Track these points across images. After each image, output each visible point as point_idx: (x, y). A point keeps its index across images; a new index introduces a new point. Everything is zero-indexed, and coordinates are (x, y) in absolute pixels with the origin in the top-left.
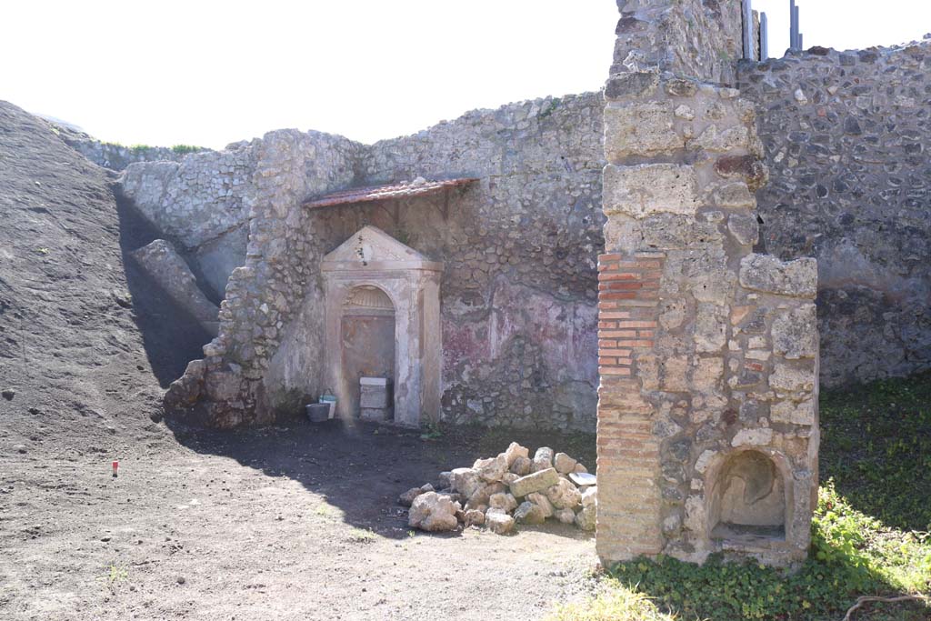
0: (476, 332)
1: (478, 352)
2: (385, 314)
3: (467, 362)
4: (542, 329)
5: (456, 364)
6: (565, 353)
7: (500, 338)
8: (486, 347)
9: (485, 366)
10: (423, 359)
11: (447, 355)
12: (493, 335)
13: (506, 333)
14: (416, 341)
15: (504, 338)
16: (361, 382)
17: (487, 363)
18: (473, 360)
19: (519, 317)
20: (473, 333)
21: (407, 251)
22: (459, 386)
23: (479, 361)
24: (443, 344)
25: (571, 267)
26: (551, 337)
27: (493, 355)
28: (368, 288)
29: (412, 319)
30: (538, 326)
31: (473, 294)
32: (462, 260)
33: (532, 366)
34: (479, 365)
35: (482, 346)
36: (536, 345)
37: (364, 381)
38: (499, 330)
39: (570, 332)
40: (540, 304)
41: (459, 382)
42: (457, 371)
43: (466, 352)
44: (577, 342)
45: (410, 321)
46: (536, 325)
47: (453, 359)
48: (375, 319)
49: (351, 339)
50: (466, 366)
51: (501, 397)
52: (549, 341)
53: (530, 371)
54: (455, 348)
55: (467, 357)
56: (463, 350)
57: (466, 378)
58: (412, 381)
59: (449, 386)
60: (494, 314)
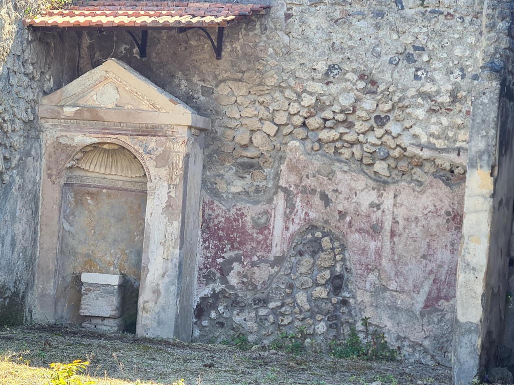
0: (252, 218)
1: (254, 245)
2: (120, 184)
3: (237, 259)
4: (348, 219)
5: (219, 260)
6: (378, 253)
7: (287, 228)
8: (266, 239)
9: (262, 265)
10: (182, 251)
11: (207, 248)
12: (278, 223)
13: (297, 221)
14: (177, 225)
15: (293, 228)
16: (83, 280)
17: (267, 262)
18: (246, 256)
19: (317, 200)
20: (248, 219)
21: (171, 100)
22: (223, 292)
23: (255, 258)
24: (203, 232)
25: (394, 138)
26: (360, 231)
27: (276, 251)
28: (106, 146)
29: (173, 194)
30: (342, 215)
31: (251, 166)
32: (237, 116)
33: (332, 268)
34: (253, 264)
35: (261, 237)
36: (338, 239)
37: (86, 278)
38: (287, 218)
39: (387, 226)
40: (349, 185)
41: (223, 287)
42: (221, 270)
43: (236, 245)
44: (395, 239)
45: (169, 197)
46: (340, 212)
47: (216, 253)
48: (104, 191)
49: (71, 218)
50: (235, 265)
51: (283, 310)
52: (357, 235)
53: (327, 274)
54: (220, 239)
55: (236, 252)
56: (232, 241)
57: (233, 279)
58: (167, 279)
59: (207, 291)
60: (281, 195)
